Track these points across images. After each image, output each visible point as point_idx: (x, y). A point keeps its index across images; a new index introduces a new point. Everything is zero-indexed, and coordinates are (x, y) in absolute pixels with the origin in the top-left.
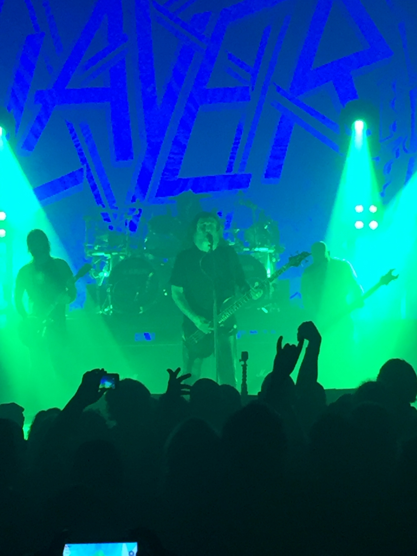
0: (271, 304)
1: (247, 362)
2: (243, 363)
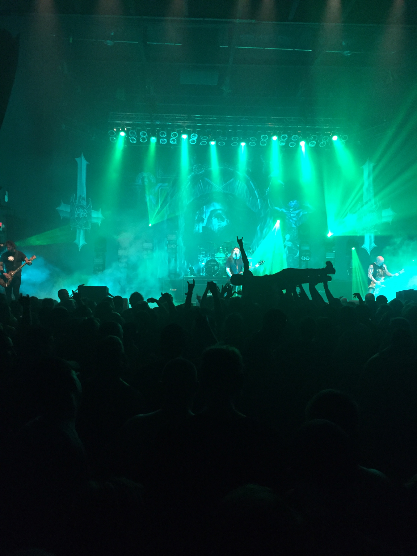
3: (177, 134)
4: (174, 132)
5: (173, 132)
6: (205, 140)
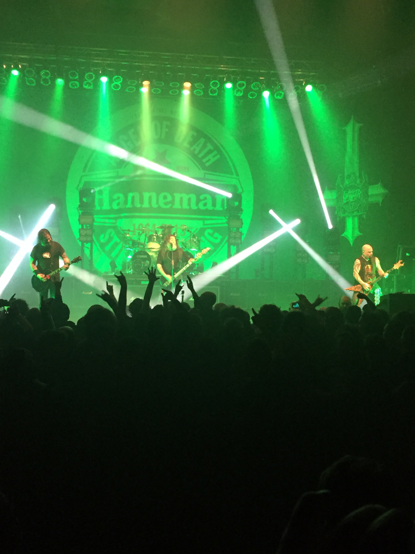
0: (196, 271)
1: (184, 295)
2: (182, 295)
3: (94, 75)
4: (89, 73)
5: (87, 72)
6: (133, 85)
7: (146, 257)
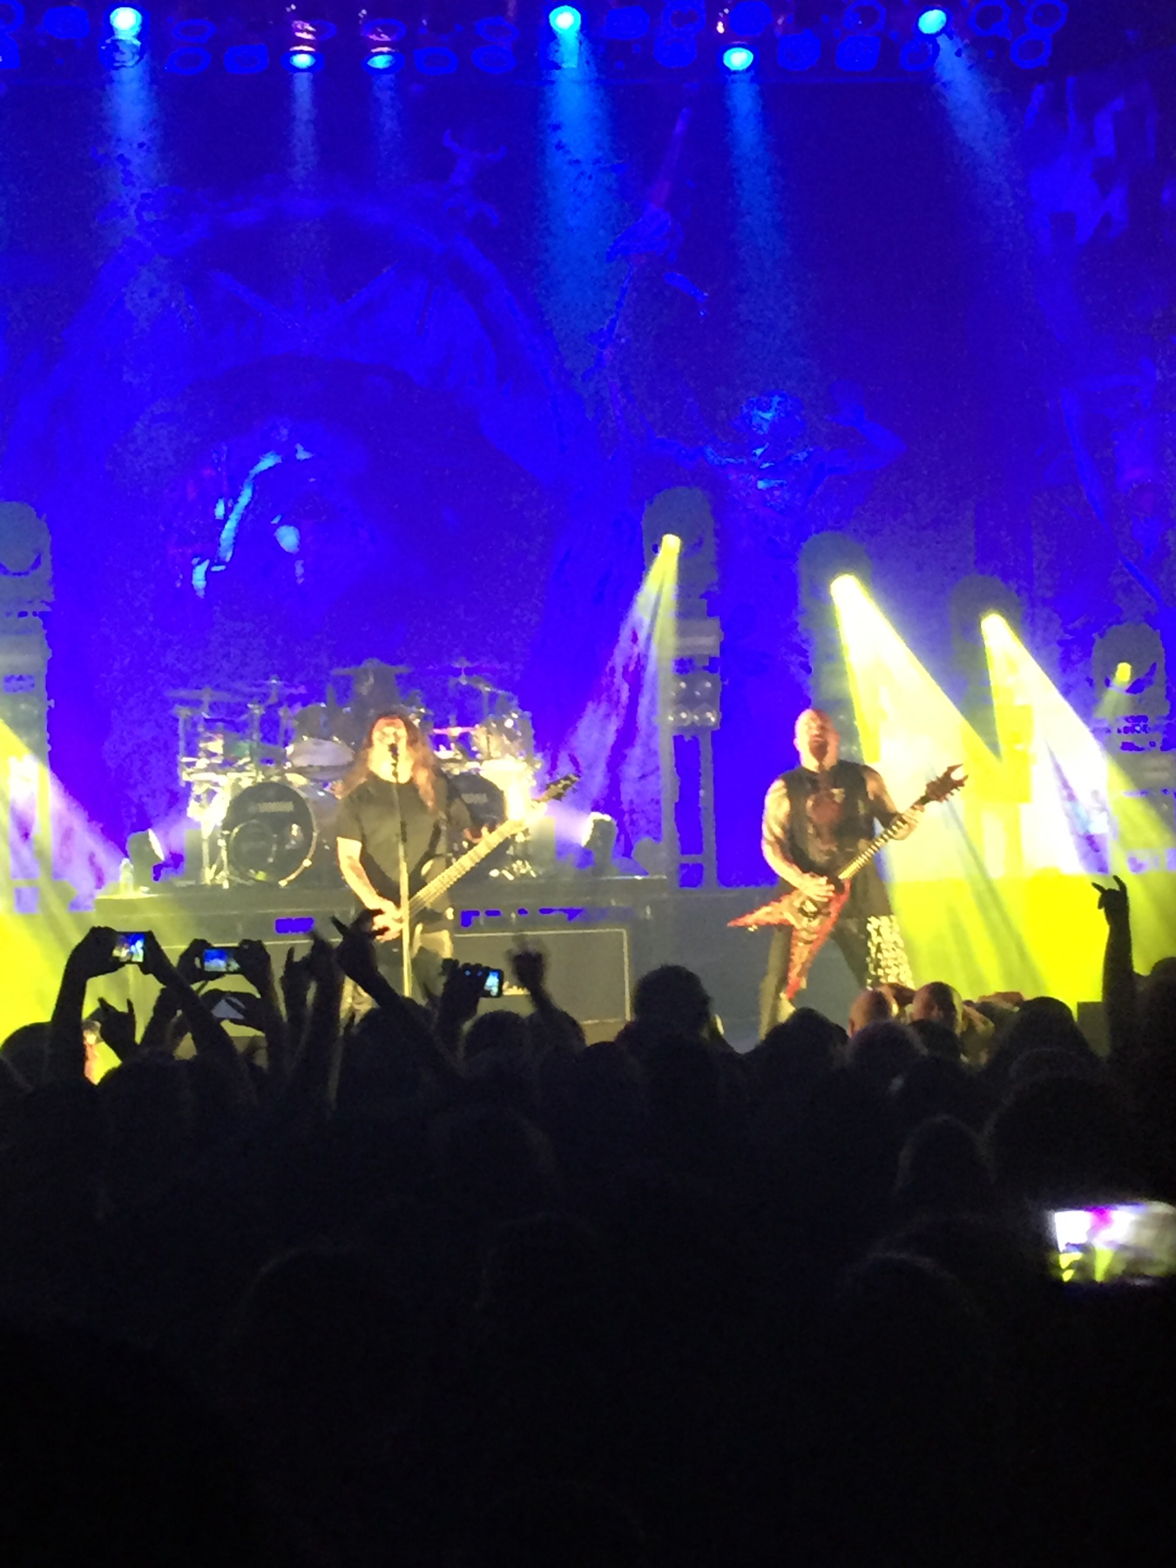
7: (288, 807)
